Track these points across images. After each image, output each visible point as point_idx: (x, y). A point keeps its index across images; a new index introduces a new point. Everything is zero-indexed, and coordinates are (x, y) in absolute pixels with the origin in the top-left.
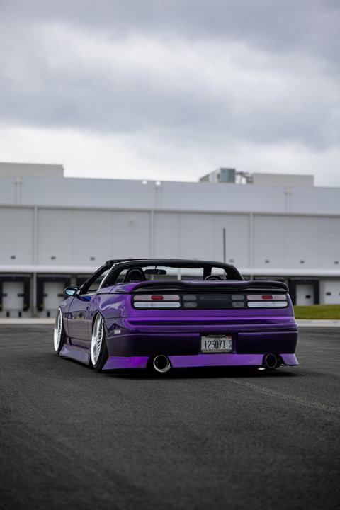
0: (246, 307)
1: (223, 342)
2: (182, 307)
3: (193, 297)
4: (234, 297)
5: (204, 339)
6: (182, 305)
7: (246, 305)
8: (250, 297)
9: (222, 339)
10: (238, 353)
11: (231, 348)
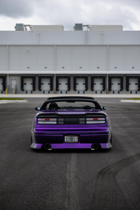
0: (86, 123)
1: (74, 139)
2: (57, 124)
3: (62, 120)
4: (81, 119)
5: (66, 137)
6: (57, 123)
7: (86, 122)
8: (87, 119)
9: (74, 137)
10: (80, 143)
11: (78, 141)
